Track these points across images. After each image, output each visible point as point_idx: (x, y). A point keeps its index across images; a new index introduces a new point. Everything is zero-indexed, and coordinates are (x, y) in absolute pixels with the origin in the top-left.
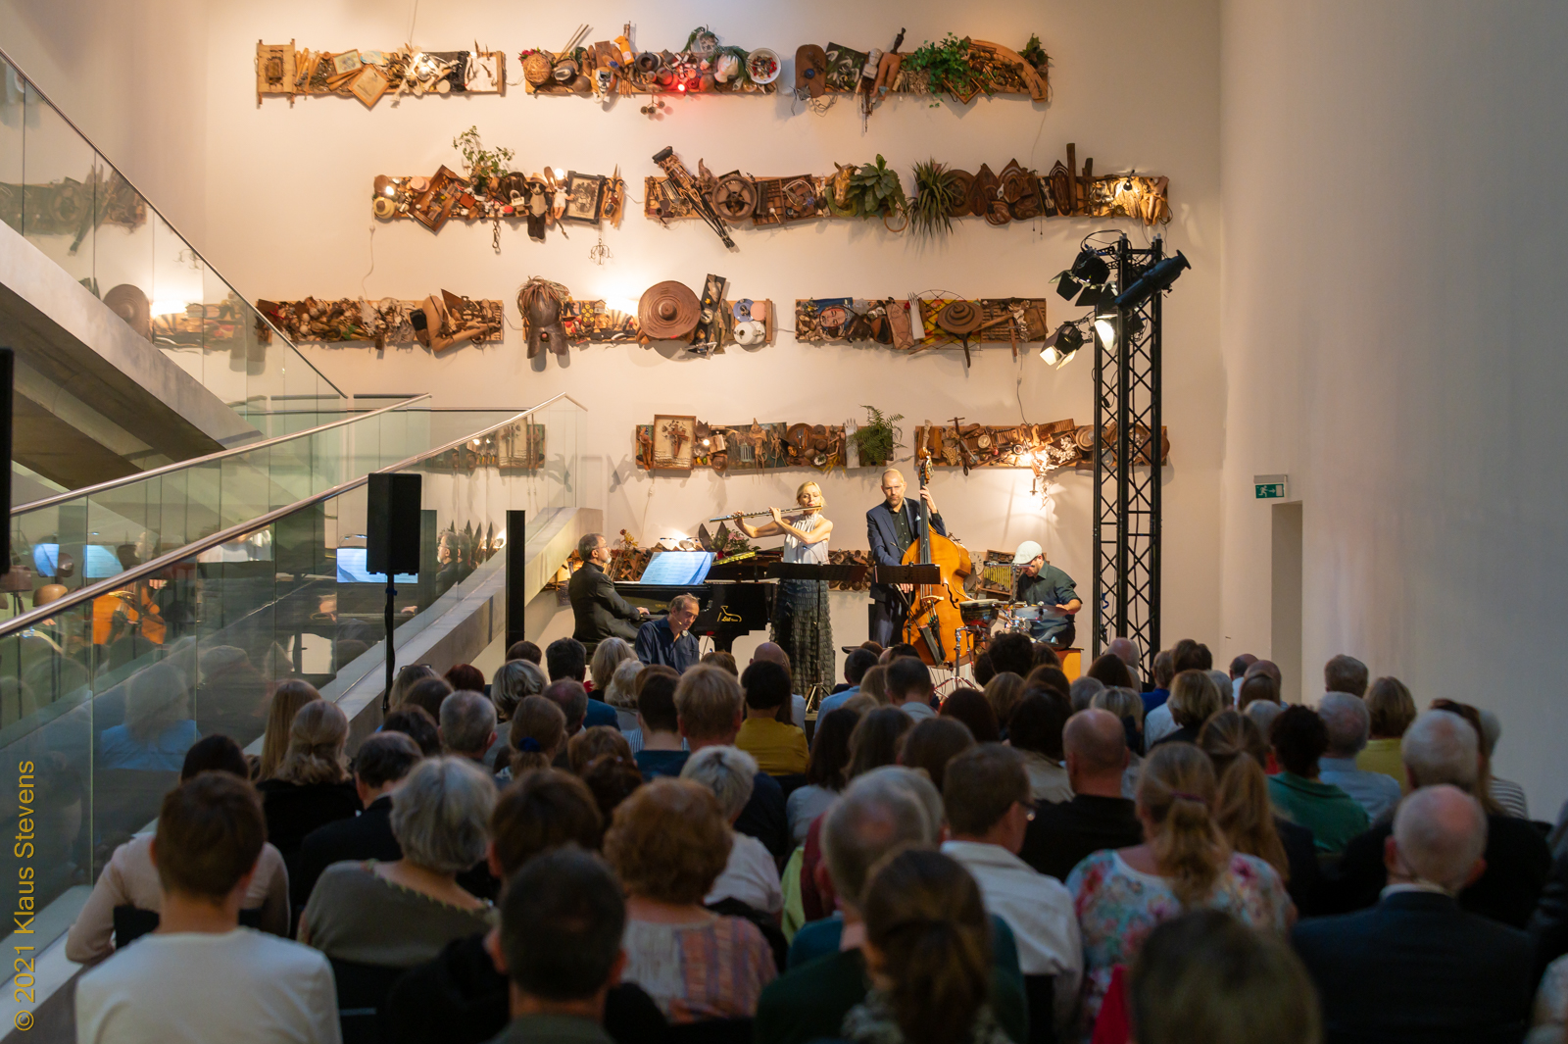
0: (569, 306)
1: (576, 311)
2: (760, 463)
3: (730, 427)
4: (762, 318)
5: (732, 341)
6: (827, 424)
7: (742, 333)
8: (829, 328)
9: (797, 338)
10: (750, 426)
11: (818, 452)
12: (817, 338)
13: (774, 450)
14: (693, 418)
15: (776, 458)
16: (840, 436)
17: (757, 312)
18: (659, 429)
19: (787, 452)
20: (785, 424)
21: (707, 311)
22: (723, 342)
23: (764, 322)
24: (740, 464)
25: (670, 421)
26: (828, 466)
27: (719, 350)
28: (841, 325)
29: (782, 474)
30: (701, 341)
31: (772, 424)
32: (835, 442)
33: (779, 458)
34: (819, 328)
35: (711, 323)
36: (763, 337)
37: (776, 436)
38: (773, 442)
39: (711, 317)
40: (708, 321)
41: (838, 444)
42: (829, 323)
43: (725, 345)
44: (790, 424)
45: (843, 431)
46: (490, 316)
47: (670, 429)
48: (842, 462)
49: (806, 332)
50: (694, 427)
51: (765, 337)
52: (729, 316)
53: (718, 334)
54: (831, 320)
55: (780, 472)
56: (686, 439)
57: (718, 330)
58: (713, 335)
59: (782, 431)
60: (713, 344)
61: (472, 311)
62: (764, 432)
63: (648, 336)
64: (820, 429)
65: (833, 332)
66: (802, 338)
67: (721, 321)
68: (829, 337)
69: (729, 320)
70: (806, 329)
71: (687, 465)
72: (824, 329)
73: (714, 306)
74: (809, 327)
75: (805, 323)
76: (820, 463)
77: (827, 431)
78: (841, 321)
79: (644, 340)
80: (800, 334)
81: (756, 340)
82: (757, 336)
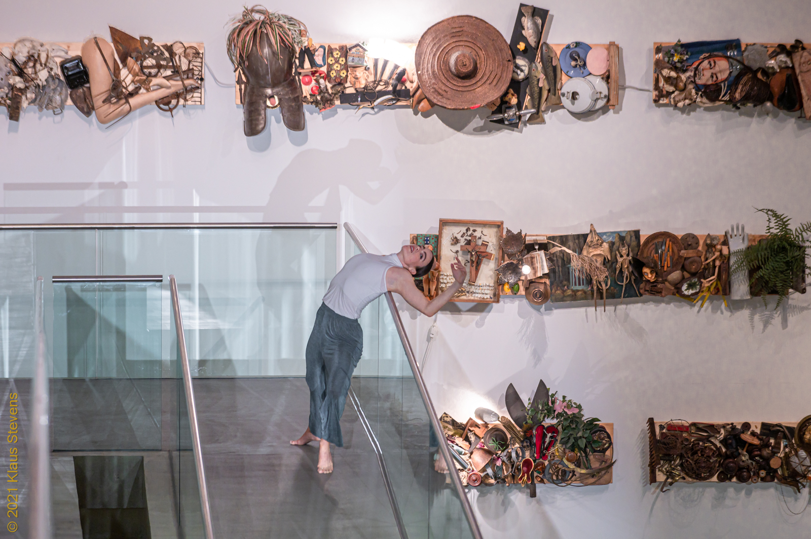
0: (308, 52)
1: (319, 60)
2: (600, 291)
3: (553, 238)
4: (603, 71)
5: (558, 106)
6: (700, 232)
7: (574, 96)
8: (706, 86)
9: (656, 101)
10: (585, 236)
11: (687, 275)
12: (687, 102)
13: (621, 272)
14: (499, 226)
15: (624, 284)
16: (721, 251)
17: (596, 62)
18: (446, 242)
19: (641, 274)
20: (637, 233)
21: (520, 62)
22: (543, 107)
23: (607, 78)
24: (569, 292)
25: (464, 229)
26: (701, 295)
27: (536, 118)
28: (724, 81)
29: (631, 306)
30: (510, 107)
31: (618, 233)
32: (714, 261)
33: (629, 284)
34: (691, 86)
35: (527, 78)
36: (605, 100)
37: (624, 251)
38: (620, 260)
39: (526, 70)
40: (521, 76)
41: (718, 263)
42: (705, 79)
43: (546, 111)
44: (645, 234)
45: (725, 243)
46: (184, 67)
47: (462, 242)
48: (723, 289)
49: (669, 94)
50: (500, 237)
51: (608, 100)
52: (555, 68)
53: (536, 95)
54: (708, 74)
55: (627, 304)
56: (488, 256)
57: (536, 89)
58: (528, 98)
59: (634, 243)
60: (527, 112)
61: (157, 59)
62: (606, 245)
63: (429, 100)
64: (690, 241)
65: (711, 92)
66: (664, 101)
67: (542, 76)
68: (705, 100)
69: (553, 74)
70: (671, 89)
71: (488, 294)
72: (698, 88)
73: (529, 53)
74: (676, 86)
75: (668, 80)
76: (691, 292)
77: (701, 242)
78: (722, 76)
79: (424, 104)
80: (660, 96)
81: (594, 105)
82: (597, 99)
